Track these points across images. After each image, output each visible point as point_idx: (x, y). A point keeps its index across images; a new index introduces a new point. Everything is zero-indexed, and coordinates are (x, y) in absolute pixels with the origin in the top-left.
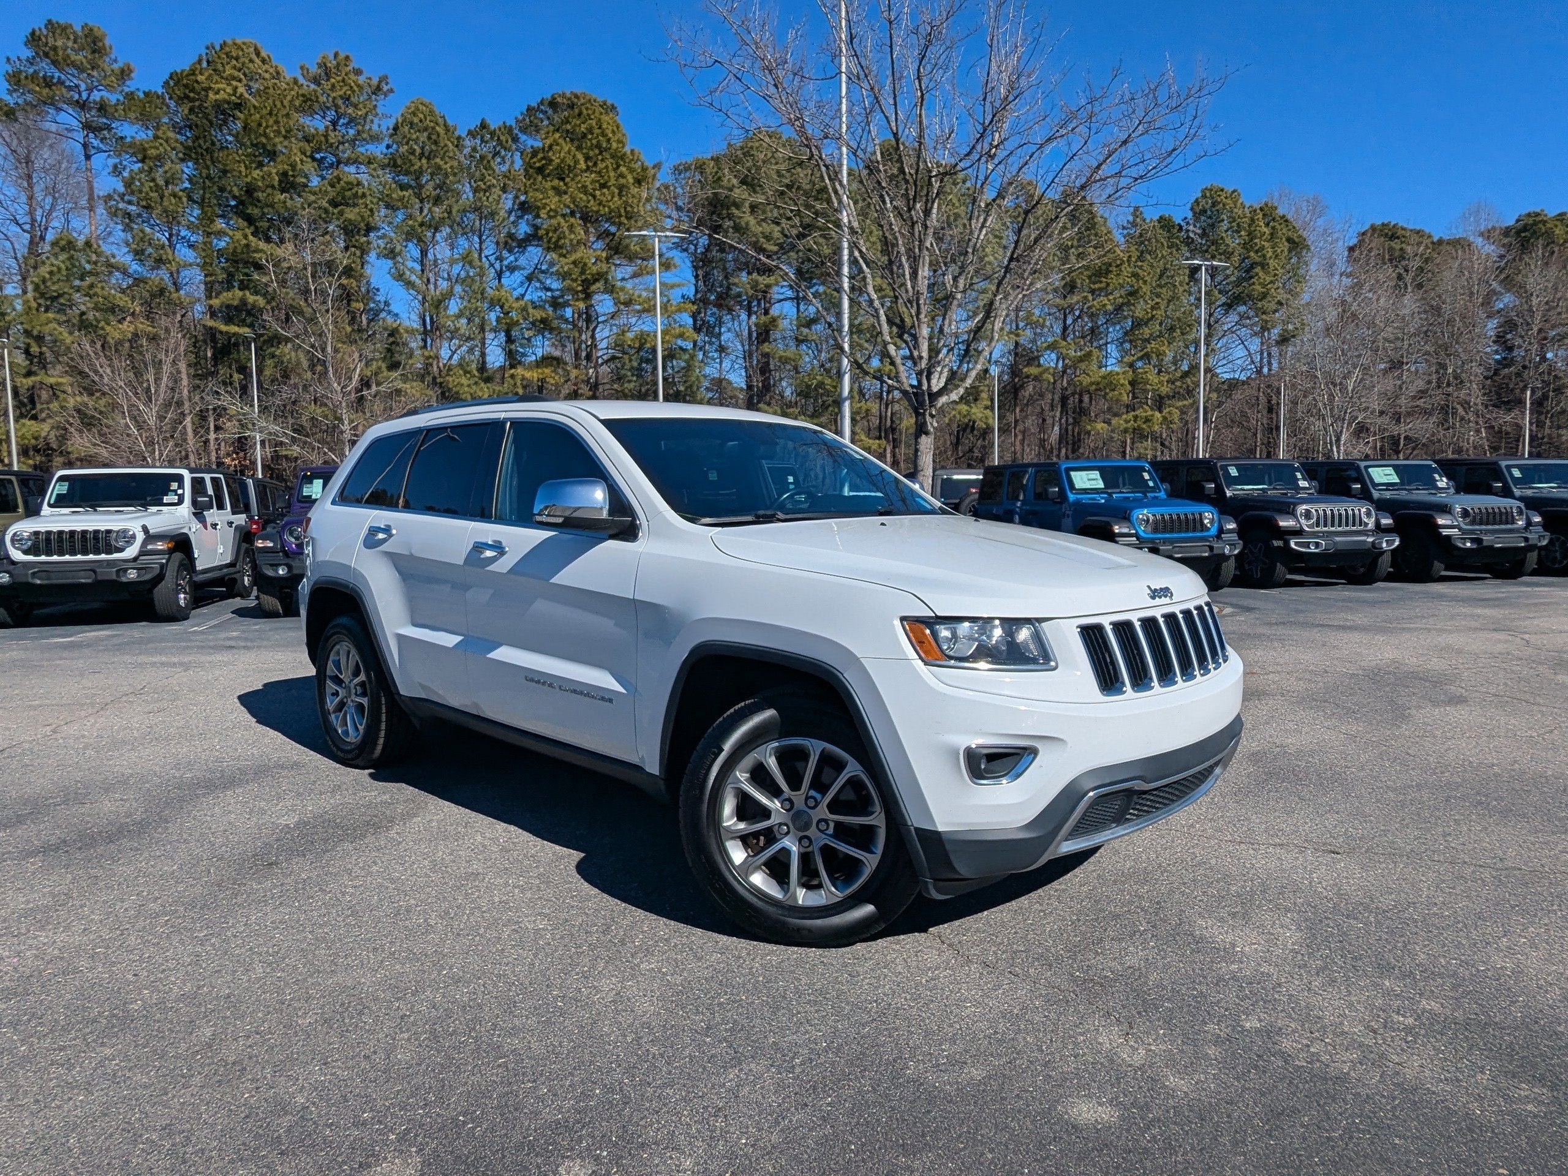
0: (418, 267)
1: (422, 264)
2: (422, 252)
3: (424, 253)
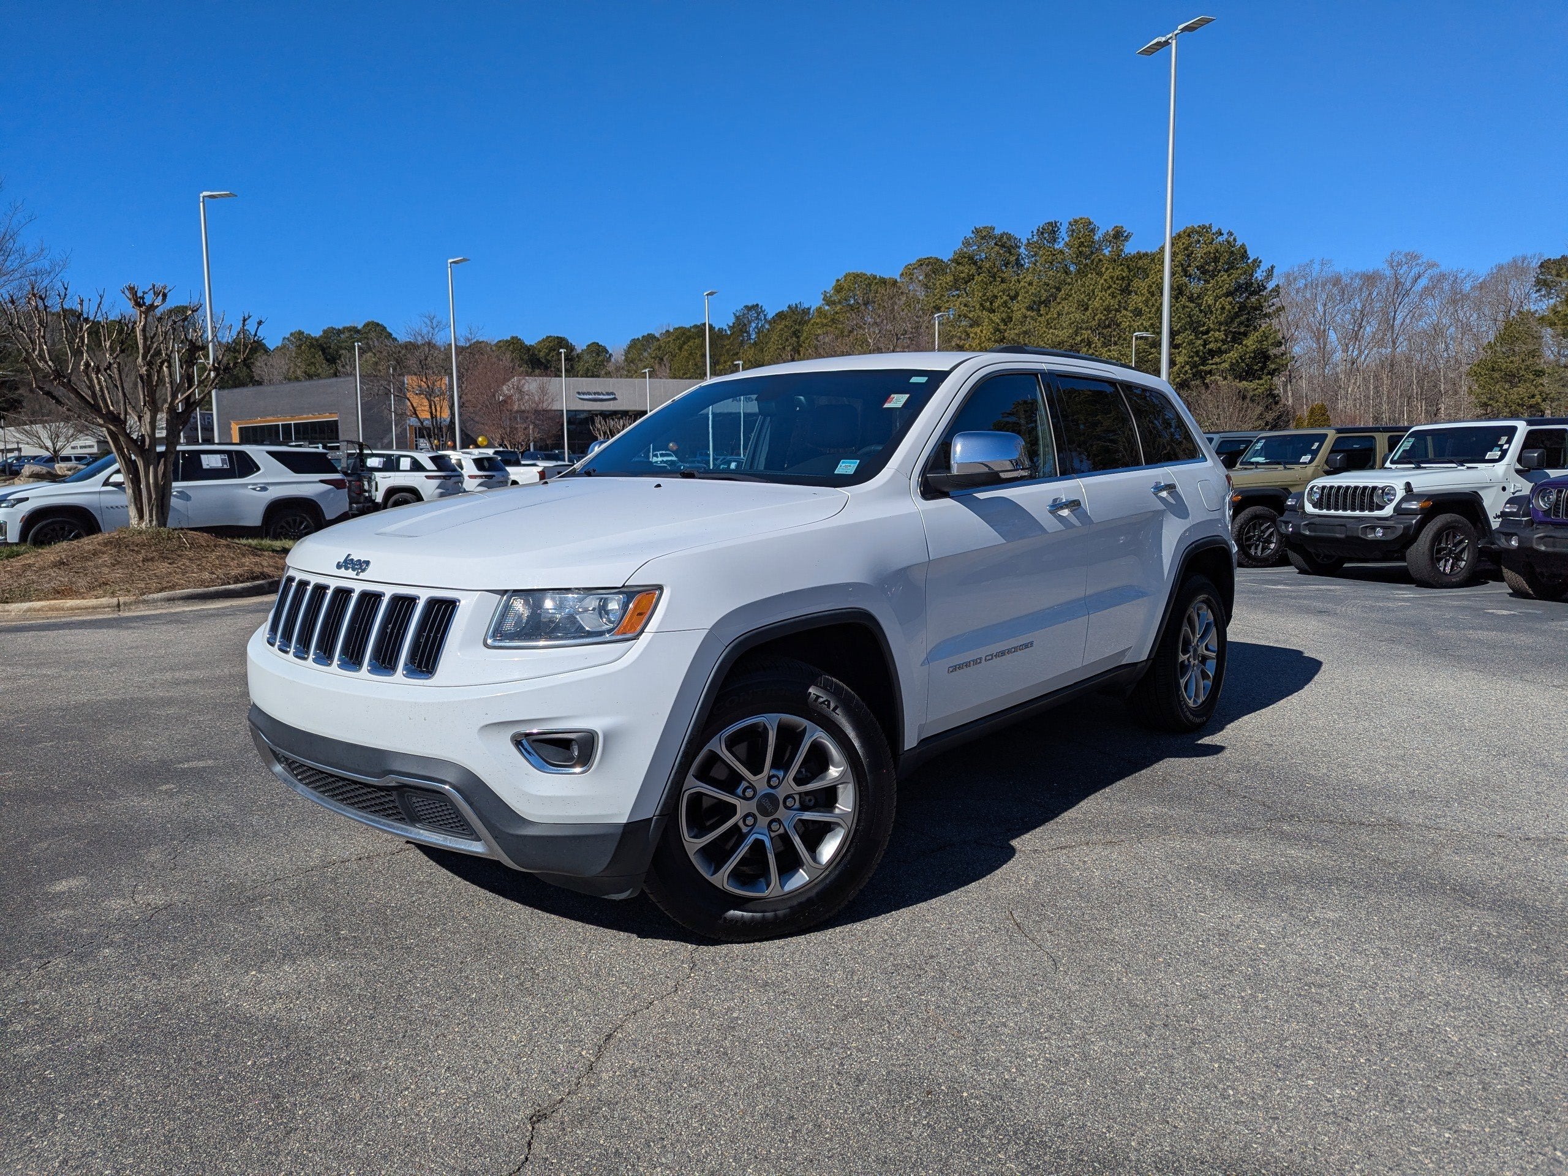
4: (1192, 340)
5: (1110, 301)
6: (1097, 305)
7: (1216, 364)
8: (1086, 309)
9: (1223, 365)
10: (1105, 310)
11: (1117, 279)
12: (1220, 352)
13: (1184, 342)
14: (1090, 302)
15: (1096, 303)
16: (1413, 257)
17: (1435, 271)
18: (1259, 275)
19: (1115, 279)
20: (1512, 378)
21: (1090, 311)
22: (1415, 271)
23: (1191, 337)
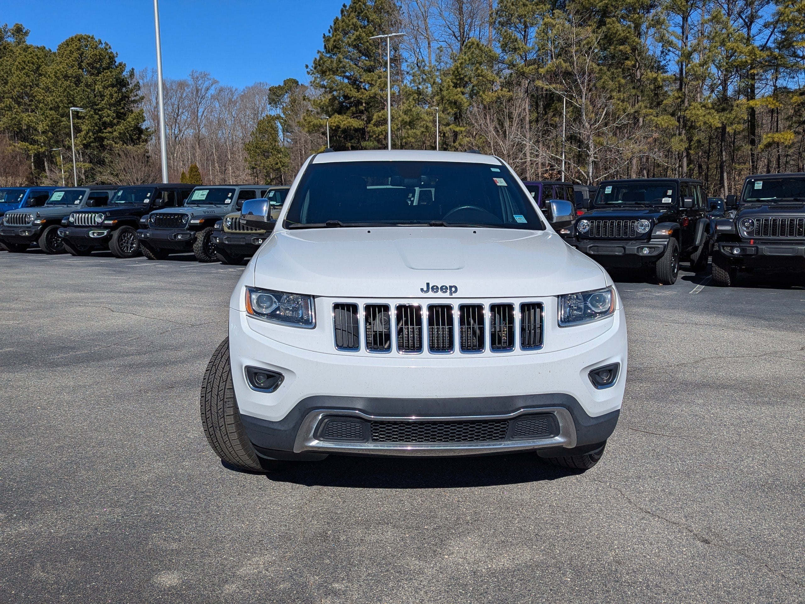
0: (679, 31)
1: (683, 27)
2: (683, 18)
3: (685, 19)
4: (92, 115)
5: (24, 79)
6: (15, 81)
7: (110, 132)
8: (6, 83)
9: (115, 133)
10: (22, 85)
11: (28, 63)
12: (111, 125)
13: (86, 116)
14: (8, 78)
15: (14, 79)
16: (205, 76)
17: (218, 86)
18: (126, 74)
19: (27, 62)
20: (265, 154)
21: (9, 84)
22: (207, 84)
23: (91, 113)
